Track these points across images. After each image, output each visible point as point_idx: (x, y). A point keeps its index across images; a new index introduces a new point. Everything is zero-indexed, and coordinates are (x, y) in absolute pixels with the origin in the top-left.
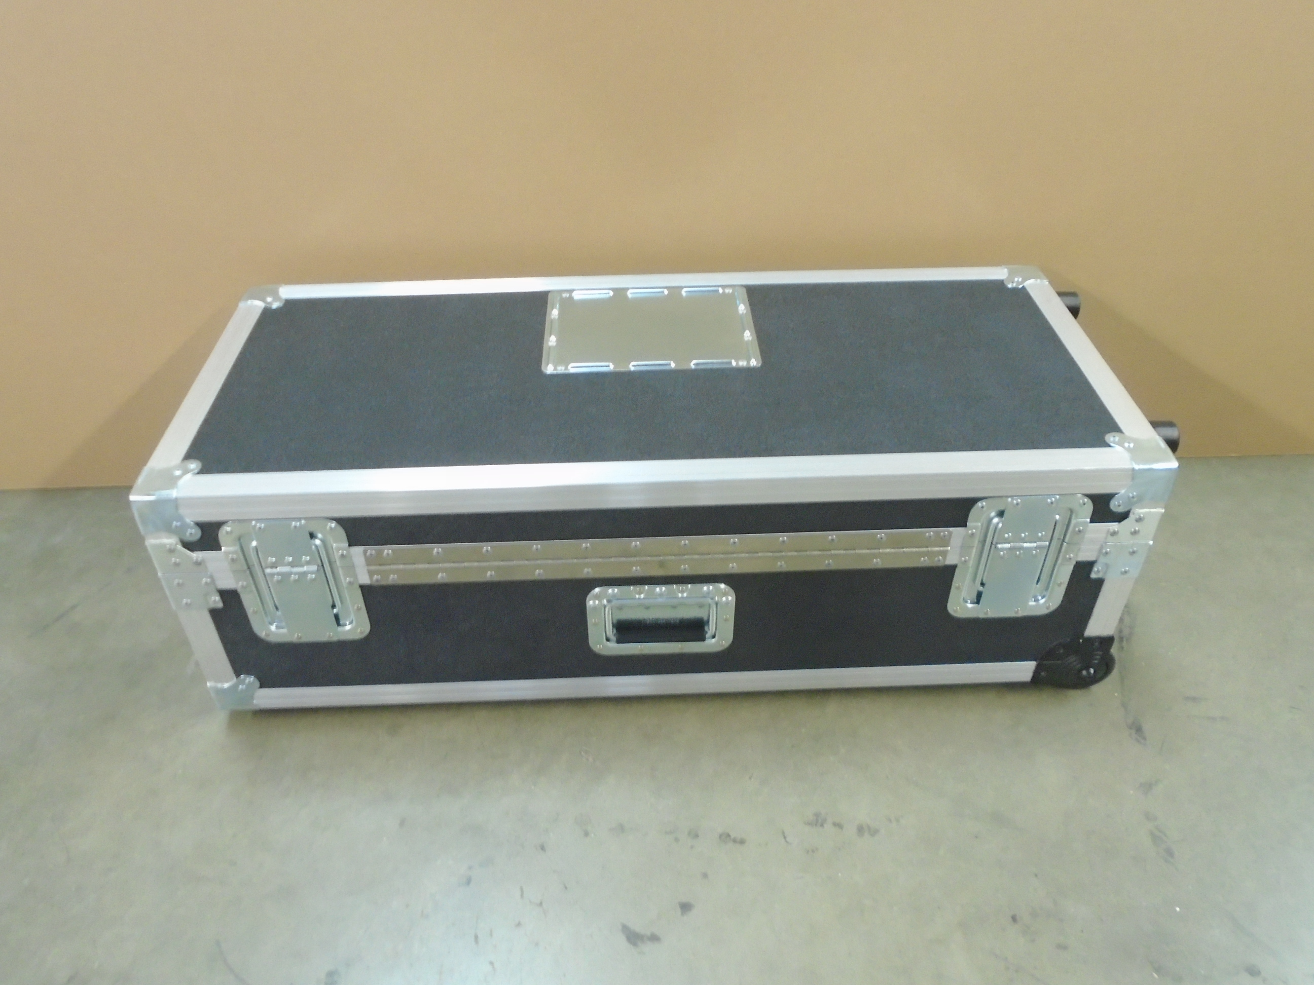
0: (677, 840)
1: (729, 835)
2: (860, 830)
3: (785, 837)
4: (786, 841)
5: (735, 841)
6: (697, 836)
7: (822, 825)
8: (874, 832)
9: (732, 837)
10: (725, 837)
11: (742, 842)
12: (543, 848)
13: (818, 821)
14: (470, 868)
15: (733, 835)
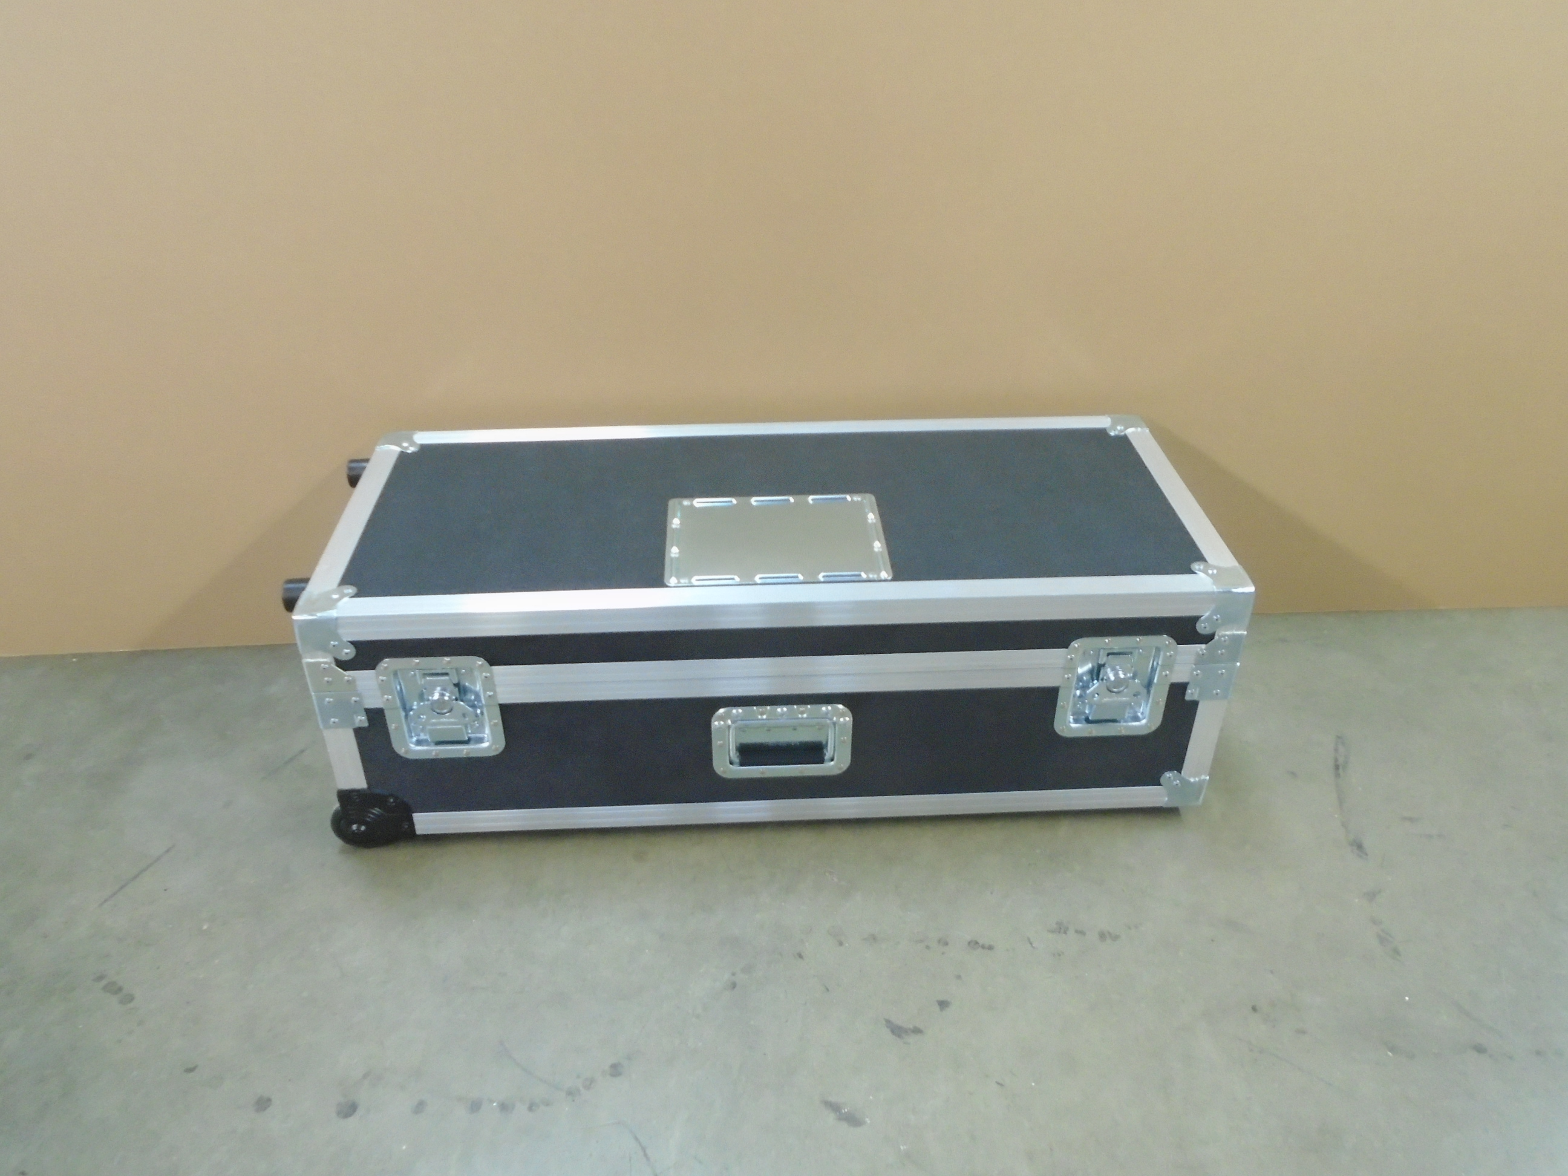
0: (928, 947)
1: (977, 943)
2: (1102, 936)
3: (1031, 944)
4: (1033, 947)
5: (983, 947)
6: (946, 944)
7: (1065, 933)
8: (1115, 938)
9: (980, 944)
10: (974, 944)
11: (990, 948)
12: (800, 956)
13: (1061, 929)
14: (734, 974)
15: (981, 942)
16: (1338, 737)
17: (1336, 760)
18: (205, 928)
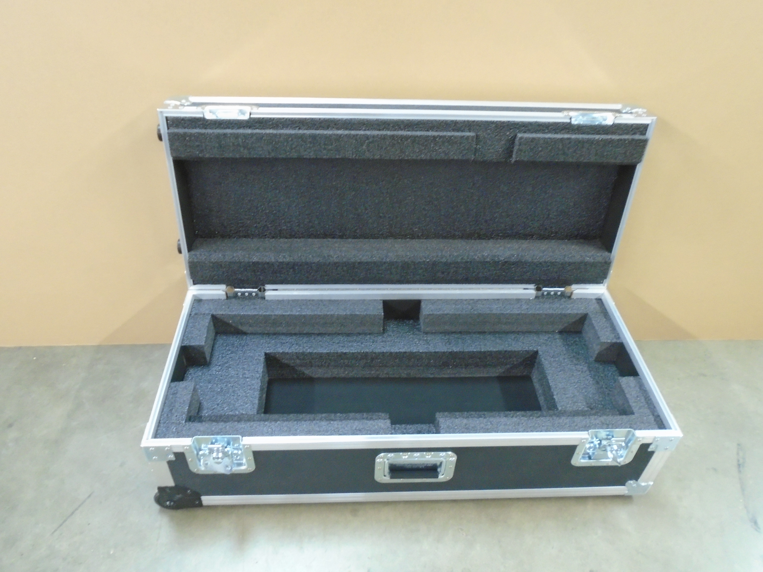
16: (739, 445)
17: (738, 461)
18: (111, 553)
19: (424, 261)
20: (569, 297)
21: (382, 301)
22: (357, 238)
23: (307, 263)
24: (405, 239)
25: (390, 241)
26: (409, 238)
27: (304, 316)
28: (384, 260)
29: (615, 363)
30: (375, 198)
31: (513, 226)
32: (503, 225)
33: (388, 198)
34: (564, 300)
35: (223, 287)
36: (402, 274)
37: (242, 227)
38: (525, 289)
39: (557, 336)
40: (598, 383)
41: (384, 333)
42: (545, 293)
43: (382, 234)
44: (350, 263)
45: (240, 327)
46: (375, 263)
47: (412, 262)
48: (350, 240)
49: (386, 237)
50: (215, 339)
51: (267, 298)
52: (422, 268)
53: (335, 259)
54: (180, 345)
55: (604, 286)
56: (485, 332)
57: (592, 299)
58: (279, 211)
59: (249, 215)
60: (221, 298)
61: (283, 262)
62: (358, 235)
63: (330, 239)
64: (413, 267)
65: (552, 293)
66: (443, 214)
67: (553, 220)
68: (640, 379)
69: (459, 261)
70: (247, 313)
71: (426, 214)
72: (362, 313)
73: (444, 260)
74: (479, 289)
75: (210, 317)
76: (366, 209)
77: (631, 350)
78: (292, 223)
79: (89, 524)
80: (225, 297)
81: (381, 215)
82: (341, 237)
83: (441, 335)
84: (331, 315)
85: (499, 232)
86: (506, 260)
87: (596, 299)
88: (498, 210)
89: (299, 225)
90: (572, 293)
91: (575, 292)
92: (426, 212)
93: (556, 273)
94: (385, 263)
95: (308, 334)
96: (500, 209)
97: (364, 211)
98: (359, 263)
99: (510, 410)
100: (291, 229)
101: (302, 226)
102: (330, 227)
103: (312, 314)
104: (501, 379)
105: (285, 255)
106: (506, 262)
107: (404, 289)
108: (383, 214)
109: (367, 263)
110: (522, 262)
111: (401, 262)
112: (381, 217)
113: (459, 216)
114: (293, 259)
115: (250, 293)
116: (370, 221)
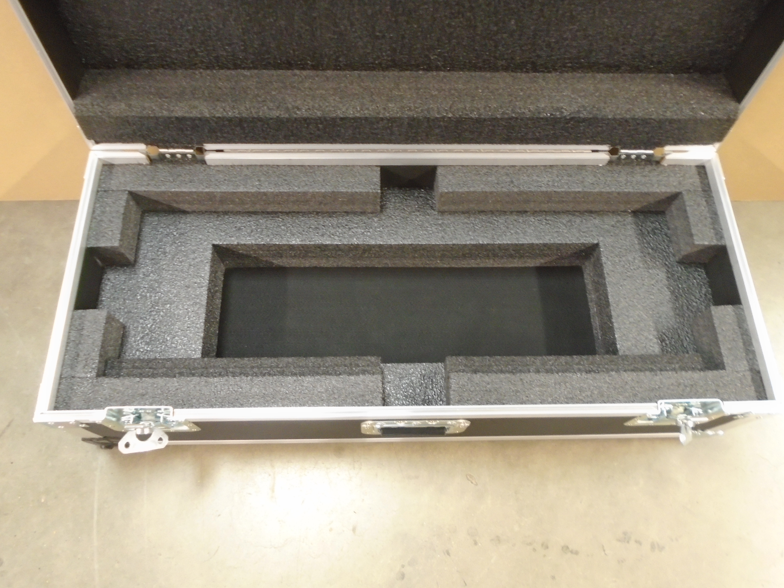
0: (534, 550)
1: (568, 547)
2: (653, 546)
3: (604, 551)
5: (572, 552)
6: (547, 547)
7: (628, 542)
8: (662, 549)
9: (570, 549)
10: (565, 549)
11: (577, 553)
12: (448, 552)
13: (625, 538)
14: (403, 566)
18: (43, 501)
19: (444, 117)
20: (658, 163)
21: (379, 169)
22: (340, 70)
23: (260, 119)
24: (417, 71)
25: (392, 74)
26: (424, 70)
27: (265, 194)
28: (381, 116)
29: (705, 266)
30: (366, 7)
31: (591, 51)
32: (574, 51)
33: (389, 7)
34: (649, 167)
35: (142, 146)
36: (410, 134)
37: (156, 52)
38: (594, 151)
39: (630, 219)
40: (677, 299)
41: (381, 211)
42: (623, 157)
43: (380, 64)
44: (329, 119)
45: (175, 205)
46: (366, 119)
47: (425, 118)
48: (329, 73)
49: (387, 68)
50: (141, 222)
51: (208, 163)
52: (440, 126)
53: (303, 113)
54: (84, 246)
55: (714, 147)
56: (526, 212)
57: (690, 166)
58: (210, 28)
59: (161, 33)
60: (141, 162)
61: (224, 117)
62: (341, 65)
63: (297, 72)
64: (426, 124)
65: (633, 157)
66: (479, 32)
67: (658, 44)
68: (743, 310)
69: (499, 116)
70: (180, 190)
71: (451, 33)
72: (349, 191)
73: (474, 115)
74: (525, 152)
75: (125, 197)
76: (352, 25)
77: (737, 262)
78: (233, 46)
79: (12, 463)
80: (146, 161)
81: (378, 34)
82: (315, 68)
83: (462, 216)
84: (304, 193)
85: (567, 61)
86: (572, 116)
87: (698, 167)
88: (571, 27)
89: (245, 50)
90: (663, 158)
91: (668, 157)
92: (452, 30)
93: (647, 134)
94: (382, 119)
95: (275, 214)
96: (574, 25)
97: (349, 28)
98: (342, 119)
99: (550, 354)
100: (233, 56)
101: (251, 51)
102: (297, 53)
103: (277, 190)
104: (541, 271)
105: (225, 107)
106: (572, 119)
107: (413, 152)
108: (380, 32)
109: (355, 119)
110: (597, 118)
111: (408, 118)
112: (377, 37)
113: (505, 36)
114: (239, 113)
115: (184, 155)
116: (360, 43)
